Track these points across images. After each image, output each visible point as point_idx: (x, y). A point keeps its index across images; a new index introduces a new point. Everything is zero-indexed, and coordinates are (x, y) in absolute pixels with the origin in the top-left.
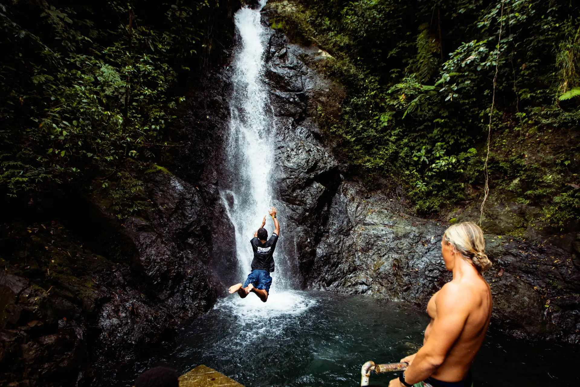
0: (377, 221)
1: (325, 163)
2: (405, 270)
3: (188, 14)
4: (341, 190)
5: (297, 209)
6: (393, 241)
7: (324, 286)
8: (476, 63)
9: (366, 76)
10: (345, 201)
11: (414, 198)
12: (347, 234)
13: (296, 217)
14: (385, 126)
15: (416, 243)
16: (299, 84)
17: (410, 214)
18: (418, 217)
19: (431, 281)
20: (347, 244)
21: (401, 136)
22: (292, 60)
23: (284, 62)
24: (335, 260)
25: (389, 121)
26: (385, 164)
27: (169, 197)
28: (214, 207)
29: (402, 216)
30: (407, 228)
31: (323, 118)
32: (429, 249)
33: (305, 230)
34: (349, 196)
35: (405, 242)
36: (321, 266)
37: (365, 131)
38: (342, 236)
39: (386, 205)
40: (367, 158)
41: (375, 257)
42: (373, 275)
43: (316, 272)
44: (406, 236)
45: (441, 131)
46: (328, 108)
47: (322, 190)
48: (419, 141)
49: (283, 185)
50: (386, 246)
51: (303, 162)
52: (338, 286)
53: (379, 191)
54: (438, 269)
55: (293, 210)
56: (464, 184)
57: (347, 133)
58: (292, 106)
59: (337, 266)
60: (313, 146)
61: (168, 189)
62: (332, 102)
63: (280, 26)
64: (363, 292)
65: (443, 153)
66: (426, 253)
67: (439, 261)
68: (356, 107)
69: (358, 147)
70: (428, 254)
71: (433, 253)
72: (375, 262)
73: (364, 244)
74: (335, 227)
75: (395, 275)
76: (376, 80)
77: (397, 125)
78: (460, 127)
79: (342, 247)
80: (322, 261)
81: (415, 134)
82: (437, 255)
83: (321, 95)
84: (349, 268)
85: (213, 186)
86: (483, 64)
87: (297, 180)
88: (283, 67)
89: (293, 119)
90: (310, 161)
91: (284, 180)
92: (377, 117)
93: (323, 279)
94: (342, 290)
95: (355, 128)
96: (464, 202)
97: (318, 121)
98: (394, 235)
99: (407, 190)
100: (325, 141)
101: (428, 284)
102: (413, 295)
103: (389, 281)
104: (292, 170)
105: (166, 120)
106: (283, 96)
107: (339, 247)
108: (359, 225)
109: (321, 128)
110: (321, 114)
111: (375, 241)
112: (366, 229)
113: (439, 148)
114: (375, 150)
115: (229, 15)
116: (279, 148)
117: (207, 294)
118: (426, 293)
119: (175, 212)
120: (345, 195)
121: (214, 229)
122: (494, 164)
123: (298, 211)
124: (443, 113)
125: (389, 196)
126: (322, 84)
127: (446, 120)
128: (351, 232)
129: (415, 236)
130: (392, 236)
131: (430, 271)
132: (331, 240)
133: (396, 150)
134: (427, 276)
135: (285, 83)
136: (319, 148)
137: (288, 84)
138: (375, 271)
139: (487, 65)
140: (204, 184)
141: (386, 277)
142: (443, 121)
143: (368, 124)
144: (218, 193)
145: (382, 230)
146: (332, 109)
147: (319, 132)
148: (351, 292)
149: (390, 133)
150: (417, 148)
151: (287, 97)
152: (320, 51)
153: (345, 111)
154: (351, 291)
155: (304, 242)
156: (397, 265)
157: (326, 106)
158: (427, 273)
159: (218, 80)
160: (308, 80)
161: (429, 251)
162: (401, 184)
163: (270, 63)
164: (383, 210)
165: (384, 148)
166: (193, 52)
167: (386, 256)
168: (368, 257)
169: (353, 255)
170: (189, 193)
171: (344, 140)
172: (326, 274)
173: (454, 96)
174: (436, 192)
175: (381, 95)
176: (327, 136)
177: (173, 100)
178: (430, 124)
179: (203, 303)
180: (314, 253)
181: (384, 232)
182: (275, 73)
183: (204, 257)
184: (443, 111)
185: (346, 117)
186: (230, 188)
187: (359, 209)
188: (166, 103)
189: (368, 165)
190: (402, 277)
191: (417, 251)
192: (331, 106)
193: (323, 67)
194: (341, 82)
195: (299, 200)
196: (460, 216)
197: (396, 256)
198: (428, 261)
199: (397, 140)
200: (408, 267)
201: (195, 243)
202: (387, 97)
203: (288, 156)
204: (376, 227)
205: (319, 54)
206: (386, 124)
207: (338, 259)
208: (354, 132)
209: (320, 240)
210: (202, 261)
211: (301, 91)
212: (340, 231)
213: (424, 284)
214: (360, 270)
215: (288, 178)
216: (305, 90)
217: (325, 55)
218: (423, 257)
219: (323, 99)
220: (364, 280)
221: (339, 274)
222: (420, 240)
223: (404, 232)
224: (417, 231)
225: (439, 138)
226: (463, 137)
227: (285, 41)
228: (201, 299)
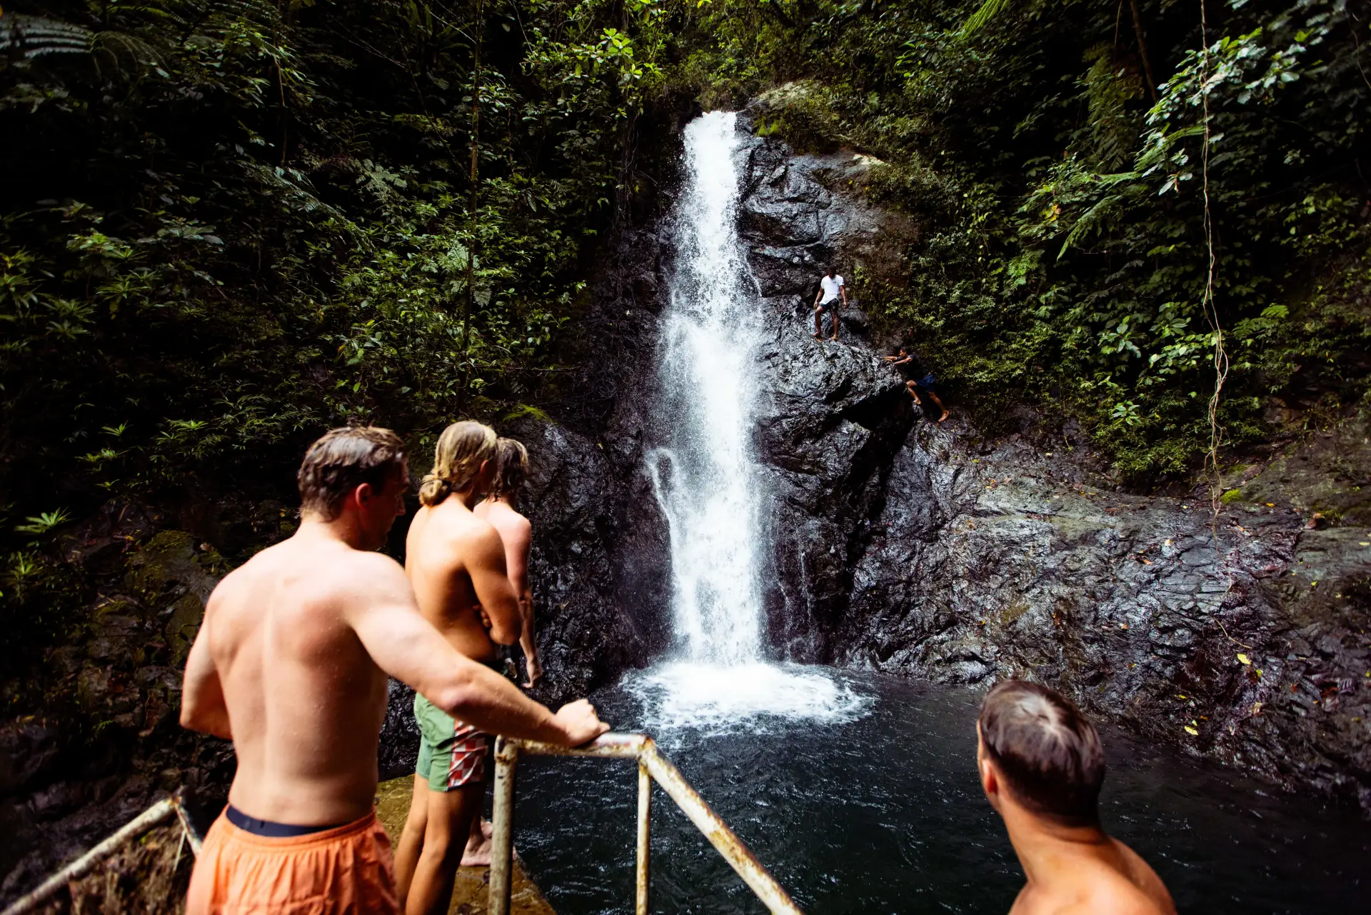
0: (1007, 505)
1: (872, 380)
2: (1087, 627)
3: (594, 138)
4: (916, 437)
5: (805, 481)
6: (1052, 553)
7: (872, 659)
8: (1232, 88)
9: (967, 187)
10: (926, 462)
11: (1112, 446)
12: (932, 537)
13: (803, 499)
14: (1020, 286)
15: (1119, 556)
16: (811, 227)
17: (1105, 487)
18: (1127, 492)
19: (1169, 660)
20: (932, 561)
21: (1065, 303)
22: (797, 182)
23: (782, 191)
24: (899, 598)
25: (1028, 274)
26: (1027, 373)
27: (540, 461)
28: (629, 482)
29: (1079, 493)
30: (1089, 518)
31: (868, 288)
32: (1158, 574)
33: (823, 528)
34: (935, 451)
35: (1088, 557)
36: (864, 610)
37: (970, 302)
38: (918, 543)
39: (1033, 467)
40: (978, 361)
41: (1006, 593)
42: (998, 636)
43: (854, 625)
44: (1088, 538)
45: (1172, 276)
46: (879, 265)
47: (862, 437)
48: (1114, 308)
49: (775, 431)
50: (1034, 564)
51: (818, 380)
52: (907, 661)
53: (1016, 436)
54: (1188, 626)
55: (797, 484)
56: (1261, 398)
57: (923, 313)
58: (797, 272)
59: (906, 612)
60: (842, 346)
61: (541, 446)
62: (888, 253)
63: (774, 128)
64: (973, 680)
65: (1184, 325)
66: (1150, 582)
67: (1191, 604)
68: (943, 254)
69: (954, 340)
70: (1156, 585)
71: (1169, 581)
72: (1006, 606)
73: (974, 561)
74: (900, 522)
75: (1060, 639)
76: (990, 191)
77: (1052, 280)
78: (1230, 258)
79: (917, 567)
80: (869, 599)
81: (1105, 293)
82: (1183, 588)
83: (860, 241)
84: (937, 619)
85: (630, 441)
86: (1255, 84)
87: (805, 419)
88: (777, 201)
89: (799, 298)
90: (833, 377)
91: (776, 420)
92: (1000, 270)
93: (872, 644)
94: (917, 671)
95: (943, 300)
96: (1266, 447)
97: (857, 295)
98: (1055, 539)
99: (1092, 429)
100: (875, 334)
101: (1159, 667)
102: (1114, 695)
103: (1042, 654)
104: (795, 399)
105: (552, 327)
106: (779, 255)
107: (908, 568)
108: (962, 516)
109: (864, 310)
110: (862, 281)
111: (1003, 554)
112: (980, 525)
113: (1169, 316)
114: (998, 343)
115: (674, 128)
116: (768, 357)
117: (596, 654)
118: (1155, 692)
119: (550, 490)
120: (925, 448)
121: (629, 525)
122: (1345, 333)
123: (807, 485)
124: (1171, 231)
125: (1041, 446)
126: (862, 221)
127: (1180, 245)
128: (942, 532)
129: (1113, 538)
130: (1047, 541)
131: (1164, 630)
132: (892, 551)
133: (1052, 336)
134: (1154, 646)
135: (782, 230)
136: (857, 349)
137: (789, 231)
138: (1003, 627)
139: (1267, 85)
140: (614, 437)
141: (1037, 642)
142: (1172, 248)
143: (977, 286)
144: (640, 455)
145: (1022, 527)
146: (886, 267)
147: (859, 317)
148: (941, 679)
149: (1036, 299)
150: (1110, 324)
151: (787, 255)
152: (857, 157)
153: (918, 266)
154: (943, 674)
155: (822, 553)
156: (1066, 616)
157: (874, 262)
158: (1154, 635)
159: (648, 245)
160: (832, 216)
161: (1157, 577)
162: (1073, 416)
163: (753, 199)
164: (1025, 479)
165: (1023, 336)
166: (603, 202)
167: (1036, 591)
168: (987, 593)
169: (945, 587)
170: (577, 453)
171: (919, 328)
172: (878, 631)
173: (1182, 178)
174: (1173, 426)
175: (1005, 219)
176: (880, 324)
177: (566, 290)
178: (1140, 263)
179: (587, 673)
180: (846, 580)
181: (1026, 532)
182: (762, 215)
183: (601, 580)
184: (1170, 227)
185: (921, 279)
186: (664, 443)
187: (960, 478)
188: (553, 296)
189: (982, 377)
190: (1079, 646)
191: (1122, 577)
192: (884, 261)
193: (864, 185)
194: (905, 207)
195: (809, 463)
196: (1253, 482)
197: (1063, 590)
198: (1154, 601)
199: (1054, 313)
200: (1096, 619)
201: (584, 550)
202: (1020, 222)
203: (787, 372)
204: (1006, 519)
205: (855, 163)
206: (1022, 281)
207: (908, 594)
208: (941, 308)
209: (863, 552)
210: (598, 588)
211: (817, 239)
212: (913, 531)
213: (1148, 667)
214: (966, 624)
215: (785, 417)
216: (826, 237)
217: (866, 162)
218: (1139, 592)
219: (867, 249)
220: (976, 649)
221: (910, 632)
222: (1130, 550)
223: (1081, 528)
224: (1121, 525)
225: (1166, 293)
226: (1244, 281)
227: (784, 154)
228: (583, 665)
